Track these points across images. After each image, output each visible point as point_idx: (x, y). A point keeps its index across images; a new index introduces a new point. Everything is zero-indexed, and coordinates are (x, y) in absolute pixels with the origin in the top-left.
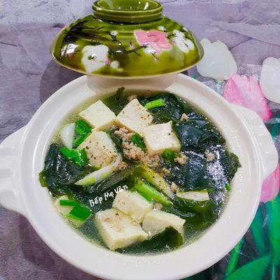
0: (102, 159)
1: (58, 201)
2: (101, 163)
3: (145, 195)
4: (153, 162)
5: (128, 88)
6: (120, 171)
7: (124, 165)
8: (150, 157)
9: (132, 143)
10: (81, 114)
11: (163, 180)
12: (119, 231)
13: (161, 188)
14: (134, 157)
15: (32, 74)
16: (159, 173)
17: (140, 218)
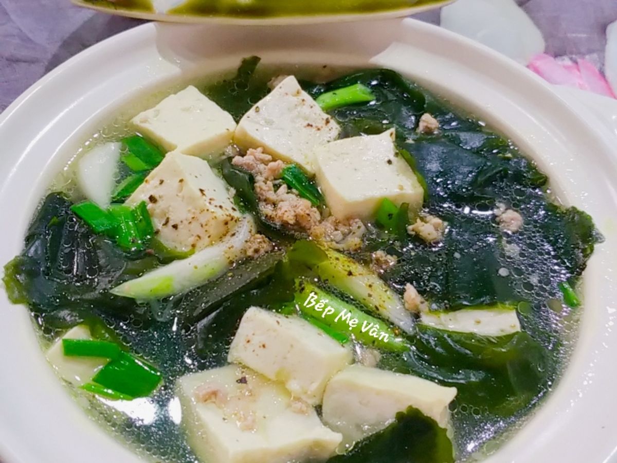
0: (196, 228)
1: (58, 343)
2: (191, 240)
3: (327, 325)
4: (345, 235)
5: (269, 58)
6: (249, 259)
7: (261, 243)
8: (336, 225)
9: (284, 188)
10: (136, 120)
11: (378, 283)
12: (249, 428)
13: (373, 302)
14: (290, 218)
15: (17, 61)
16: (366, 262)
17: (314, 387)
